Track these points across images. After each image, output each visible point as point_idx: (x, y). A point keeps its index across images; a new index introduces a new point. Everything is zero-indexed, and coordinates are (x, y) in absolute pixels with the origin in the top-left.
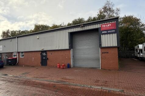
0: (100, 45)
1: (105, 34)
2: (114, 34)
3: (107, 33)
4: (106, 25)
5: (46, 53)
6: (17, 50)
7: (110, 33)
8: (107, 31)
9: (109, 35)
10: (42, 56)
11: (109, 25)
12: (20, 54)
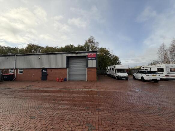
0: (87, 66)
1: (90, 60)
2: (95, 60)
3: (91, 60)
4: (90, 54)
5: (46, 70)
6: (15, 67)
7: (93, 60)
8: (91, 58)
9: (92, 60)
10: (43, 73)
11: (92, 55)
12: (19, 71)
